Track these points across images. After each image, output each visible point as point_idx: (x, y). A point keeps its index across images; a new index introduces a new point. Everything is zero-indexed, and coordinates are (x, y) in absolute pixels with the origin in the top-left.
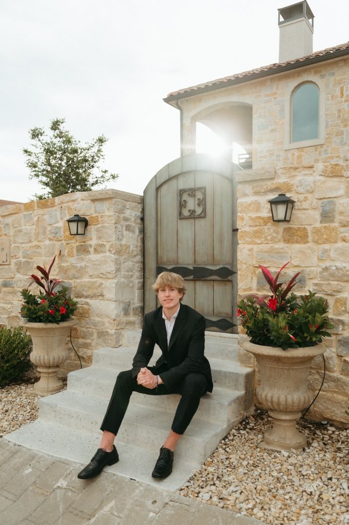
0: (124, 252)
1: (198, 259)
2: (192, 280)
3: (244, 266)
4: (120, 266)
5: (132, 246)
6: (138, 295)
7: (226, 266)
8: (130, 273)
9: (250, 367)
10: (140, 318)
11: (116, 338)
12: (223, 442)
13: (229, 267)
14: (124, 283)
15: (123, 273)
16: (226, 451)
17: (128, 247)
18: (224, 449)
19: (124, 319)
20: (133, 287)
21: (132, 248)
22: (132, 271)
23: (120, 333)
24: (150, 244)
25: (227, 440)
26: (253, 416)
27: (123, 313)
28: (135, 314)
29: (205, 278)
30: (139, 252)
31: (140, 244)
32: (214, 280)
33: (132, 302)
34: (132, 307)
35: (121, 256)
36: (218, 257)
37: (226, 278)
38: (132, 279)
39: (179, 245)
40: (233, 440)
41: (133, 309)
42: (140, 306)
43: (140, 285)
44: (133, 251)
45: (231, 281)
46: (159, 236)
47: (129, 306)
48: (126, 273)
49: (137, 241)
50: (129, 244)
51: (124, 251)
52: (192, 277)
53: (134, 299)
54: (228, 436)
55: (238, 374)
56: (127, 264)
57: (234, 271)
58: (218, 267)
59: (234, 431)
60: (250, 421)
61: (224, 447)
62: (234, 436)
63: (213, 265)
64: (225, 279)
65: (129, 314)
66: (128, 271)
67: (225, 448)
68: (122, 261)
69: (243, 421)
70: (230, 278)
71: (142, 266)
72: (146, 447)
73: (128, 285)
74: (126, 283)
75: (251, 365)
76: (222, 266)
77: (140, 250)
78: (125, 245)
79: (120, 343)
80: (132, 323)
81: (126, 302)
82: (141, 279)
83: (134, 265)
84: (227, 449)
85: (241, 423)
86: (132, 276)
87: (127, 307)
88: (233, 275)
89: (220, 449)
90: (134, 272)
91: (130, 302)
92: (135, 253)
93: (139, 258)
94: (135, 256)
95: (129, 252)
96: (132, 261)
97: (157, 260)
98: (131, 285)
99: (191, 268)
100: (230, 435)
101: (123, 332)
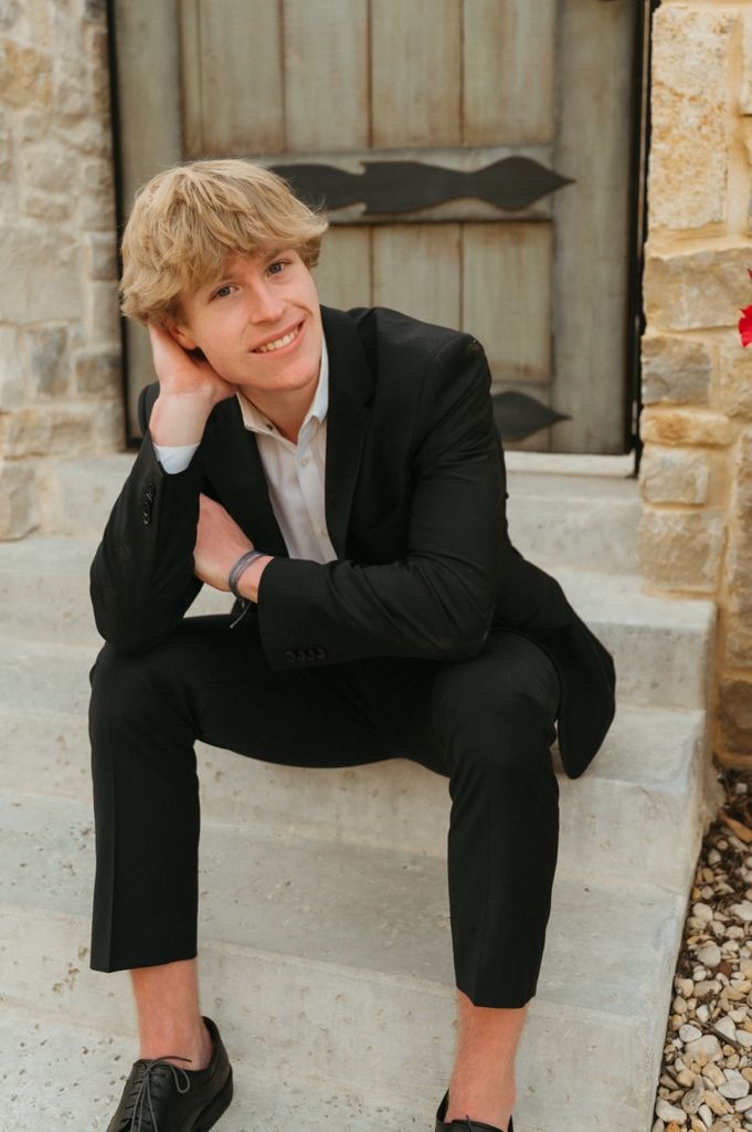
0: (28, 88)
1: (387, 126)
2: (356, 225)
3: (690, 116)
4: (11, 153)
5: (58, 64)
6: (97, 304)
7: (527, 153)
8: (60, 199)
9: (699, 595)
10: (109, 405)
11: (14, 494)
12: (686, 986)
13: (540, 156)
14: (33, 238)
15: (26, 192)
16: (723, 1040)
17: (43, 67)
18: (707, 1029)
19: (45, 410)
20: (71, 264)
21: (59, 75)
22: (65, 187)
23: (30, 477)
24: (146, 64)
25: (700, 974)
26: (735, 813)
27: (34, 382)
28: (88, 389)
29: (424, 214)
30: (94, 105)
31: (93, 64)
32: (462, 222)
33: (71, 333)
34: (74, 355)
35: (16, 106)
36: (481, 111)
37: (521, 208)
38: (67, 228)
39: (293, 61)
40: (726, 968)
41: (80, 365)
42: (107, 356)
43: (103, 259)
44: (65, 92)
45: (547, 222)
46: (189, 22)
47: (61, 348)
48: (40, 194)
49: (82, 47)
50: (46, 51)
51: (25, 81)
52: (357, 211)
53: (76, 320)
54: (691, 943)
55: (668, 632)
56: (39, 149)
57: (567, 170)
58: (485, 160)
59: (704, 913)
60: (734, 841)
61: (703, 1013)
62: (721, 941)
63: (462, 147)
64: (520, 214)
65: (64, 387)
66: (47, 186)
67: (712, 1021)
68: (19, 133)
69: (707, 846)
70: (541, 206)
71: (108, 174)
72: (284, 1061)
73: (50, 251)
74: (45, 241)
75: (706, 588)
76: (503, 154)
77: (97, 95)
78: (28, 52)
79: (34, 519)
80: (81, 428)
81: (45, 333)
82: (104, 230)
83: (71, 162)
84: (726, 1027)
85: (704, 860)
86: (65, 213)
87: (54, 355)
88: (558, 194)
89: (691, 1034)
90: (76, 192)
91: (63, 331)
92: (75, 103)
93: (92, 131)
94: (77, 118)
95: (48, 96)
96: (63, 141)
97: (183, 135)
98: (64, 253)
99: (353, 166)
100: (699, 942)
101: (43, 468)
